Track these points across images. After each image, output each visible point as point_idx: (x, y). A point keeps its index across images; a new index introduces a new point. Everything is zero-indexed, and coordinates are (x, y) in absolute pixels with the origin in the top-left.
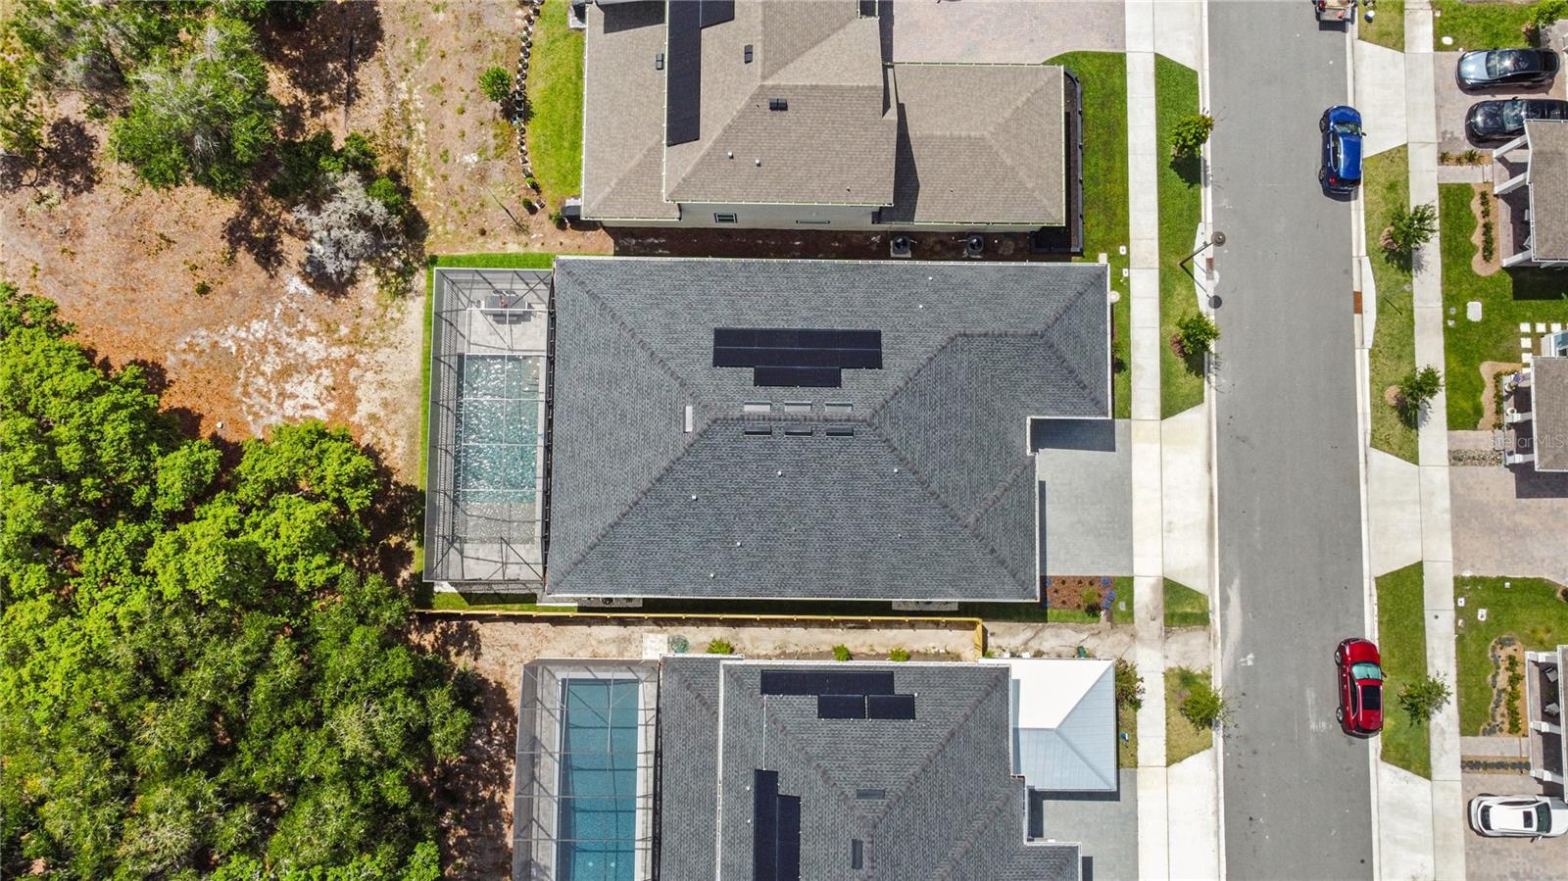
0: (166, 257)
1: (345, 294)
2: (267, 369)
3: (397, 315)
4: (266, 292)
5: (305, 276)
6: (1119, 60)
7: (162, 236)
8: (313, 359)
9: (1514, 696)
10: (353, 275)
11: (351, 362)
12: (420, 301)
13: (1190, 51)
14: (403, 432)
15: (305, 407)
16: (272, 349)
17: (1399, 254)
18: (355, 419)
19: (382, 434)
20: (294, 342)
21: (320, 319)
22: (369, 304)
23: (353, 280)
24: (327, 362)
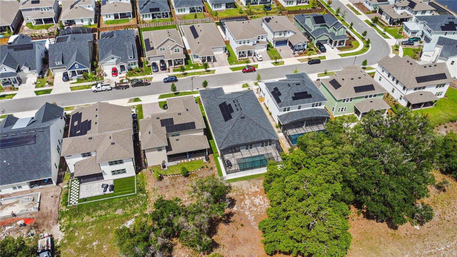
0: (237, 235)
1: (234, 199)
2: (255, 209)
3: (235, 187)
4: (239, 213)
5: (232, 207)
6: (159, 102)
7: (232, 237)
8: (250, 201)
9: (244, 59)
10: (229, 198)
11: (248, 194)
12: (231, 183)
13: (158, 96)
14: (259, 181)
15: (261, 200)
16: (251, 209)
17: (185, 74)
18: (259, 191)
19: (261, 185)
20: (248, 206)
21: (241, 202)
22: (234, 194)
23: (230, 198)
24: (250, 198)
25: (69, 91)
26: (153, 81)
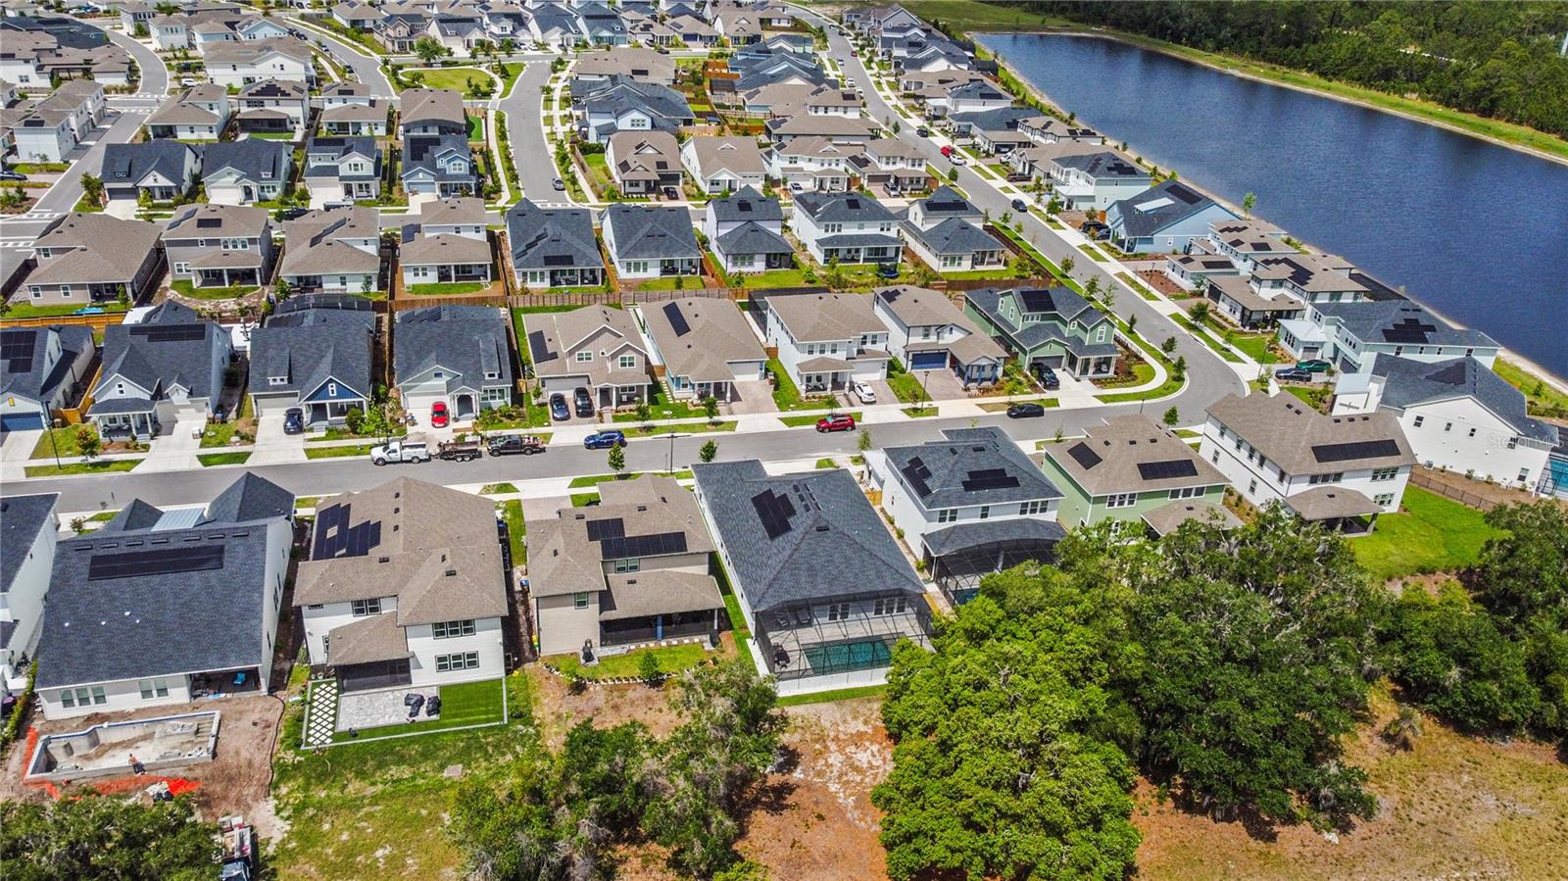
0: (805, 843)
1: (794, 751)
2: (858, 779)
3: (800, 719)
4: (809, 787)
5: (790, 771)
6: (572, 496)
7: (792, 847)
8: (841, 758)
9: (820, 397)
10: (781, 748)
11: (836, 739)
12: (786, 709)
13: (569, 480)
14: (868, 706)
15: (874, 756)
16: (845, 778)
17: (649, 429)
18: (870, 731)
19: (874, 716)
20: (835, 769)
21: (815, 759)
22: (796, 737)
23: (784, 748)
24: (841, 750)
25: (303, 458)
26: (553, 442)
